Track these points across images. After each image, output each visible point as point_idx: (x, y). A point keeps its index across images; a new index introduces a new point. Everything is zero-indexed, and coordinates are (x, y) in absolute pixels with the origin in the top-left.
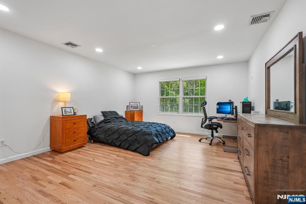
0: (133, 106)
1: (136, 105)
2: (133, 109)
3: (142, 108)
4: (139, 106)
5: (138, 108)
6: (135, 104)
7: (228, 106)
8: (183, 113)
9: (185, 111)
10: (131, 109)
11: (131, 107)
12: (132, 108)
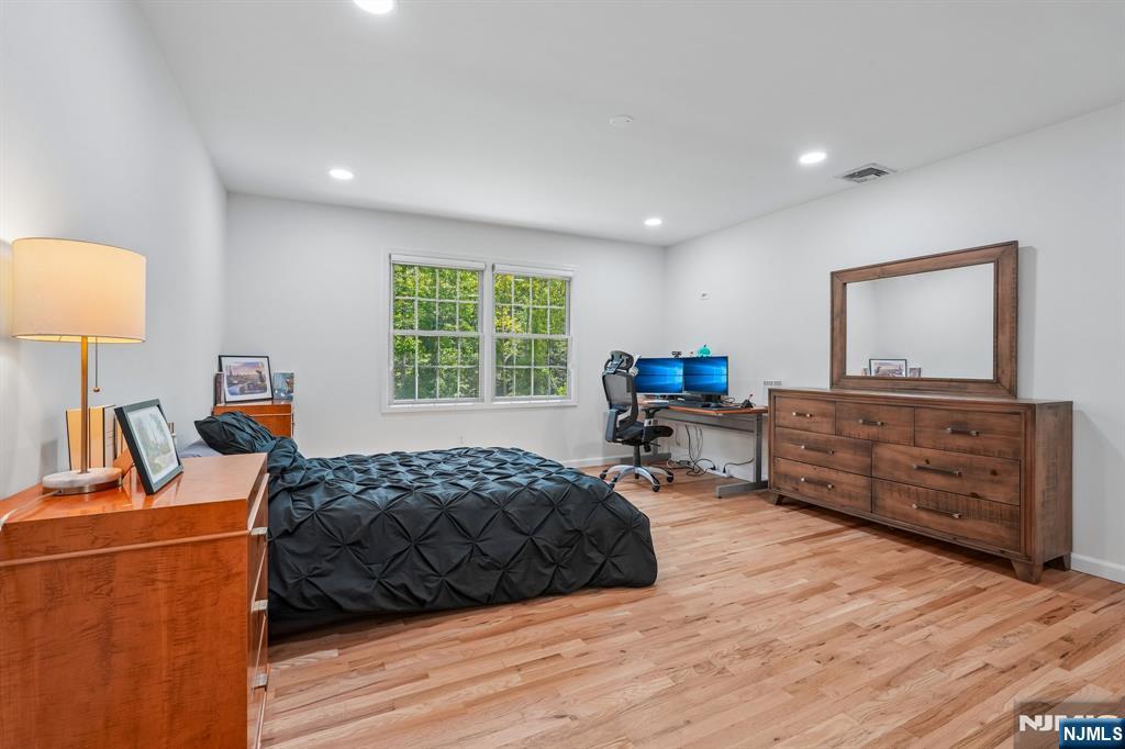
0: (242, 379)
1: (253, 373)
2: (242, 392)
3: (290, 384)
4: (265, 373)
5: (265, 390)
6: (246, 364)
7: (674, 366)
8: (497, 400)
9: (502, 389)
10: (232, 394)
11: (230, 384)
12: (237, 389)
